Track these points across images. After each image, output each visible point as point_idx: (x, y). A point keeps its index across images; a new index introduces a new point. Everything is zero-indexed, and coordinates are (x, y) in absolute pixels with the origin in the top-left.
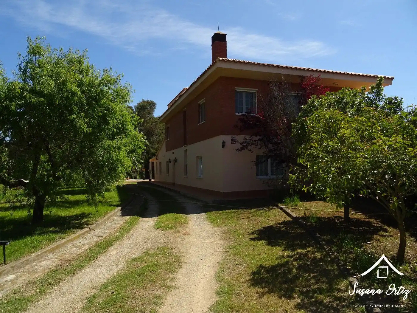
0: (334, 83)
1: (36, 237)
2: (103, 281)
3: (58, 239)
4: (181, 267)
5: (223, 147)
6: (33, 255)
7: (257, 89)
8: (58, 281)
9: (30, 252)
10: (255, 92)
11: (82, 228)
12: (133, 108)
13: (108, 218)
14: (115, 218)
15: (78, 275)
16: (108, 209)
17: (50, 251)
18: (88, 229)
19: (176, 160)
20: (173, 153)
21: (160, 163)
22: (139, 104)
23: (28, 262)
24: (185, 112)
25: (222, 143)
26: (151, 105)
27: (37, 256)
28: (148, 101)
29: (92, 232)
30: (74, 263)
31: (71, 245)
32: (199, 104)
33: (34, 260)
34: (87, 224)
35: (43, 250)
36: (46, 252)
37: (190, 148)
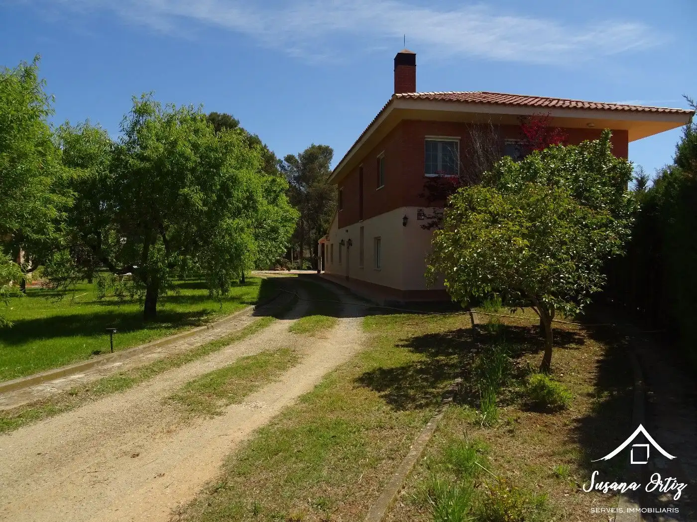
0: (588, 124)
1: (146, 331)
2: (206, 372)
3: (169, 334)
4: (293, 366)
5: (405, 224)
6: (141, 347)
7: (460, 138)
8: (162, 370)
9: (136, 344)
10: (457, 141)
11: (199, 326)
12: (297, 158)
13: (234, 318)
14: (244, 318)
15: (184, 367)
16: (237, 307)
17: (160, 345)
18: (206, 327)
19: (350, 243)
20: (347, 231)
21: (332, 245)
22: (306, 151)
23: (135, 353)
24: (361, 169)
25: (404, 218)
26: (327, 152)
27: (144, 348)
28: (320, 147)
29: (211, 330)
30: (182, 357)
31: (182, 342)
32: (379, 159)
33: (142, 352)
34: (206, 321)
35: (151, 344)
36: (154, 345)
37: (367, 223)
